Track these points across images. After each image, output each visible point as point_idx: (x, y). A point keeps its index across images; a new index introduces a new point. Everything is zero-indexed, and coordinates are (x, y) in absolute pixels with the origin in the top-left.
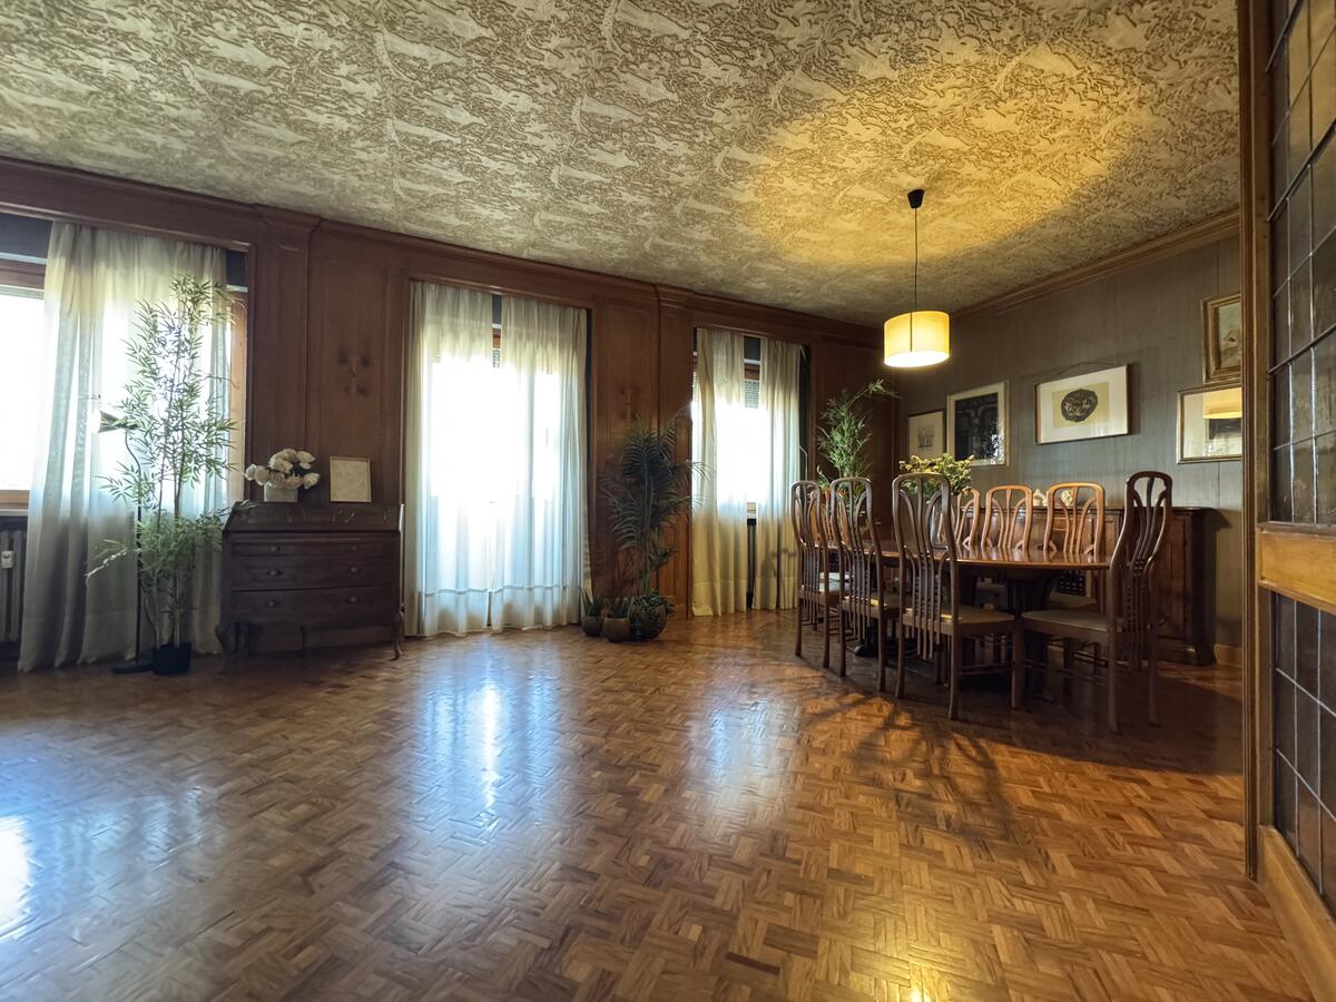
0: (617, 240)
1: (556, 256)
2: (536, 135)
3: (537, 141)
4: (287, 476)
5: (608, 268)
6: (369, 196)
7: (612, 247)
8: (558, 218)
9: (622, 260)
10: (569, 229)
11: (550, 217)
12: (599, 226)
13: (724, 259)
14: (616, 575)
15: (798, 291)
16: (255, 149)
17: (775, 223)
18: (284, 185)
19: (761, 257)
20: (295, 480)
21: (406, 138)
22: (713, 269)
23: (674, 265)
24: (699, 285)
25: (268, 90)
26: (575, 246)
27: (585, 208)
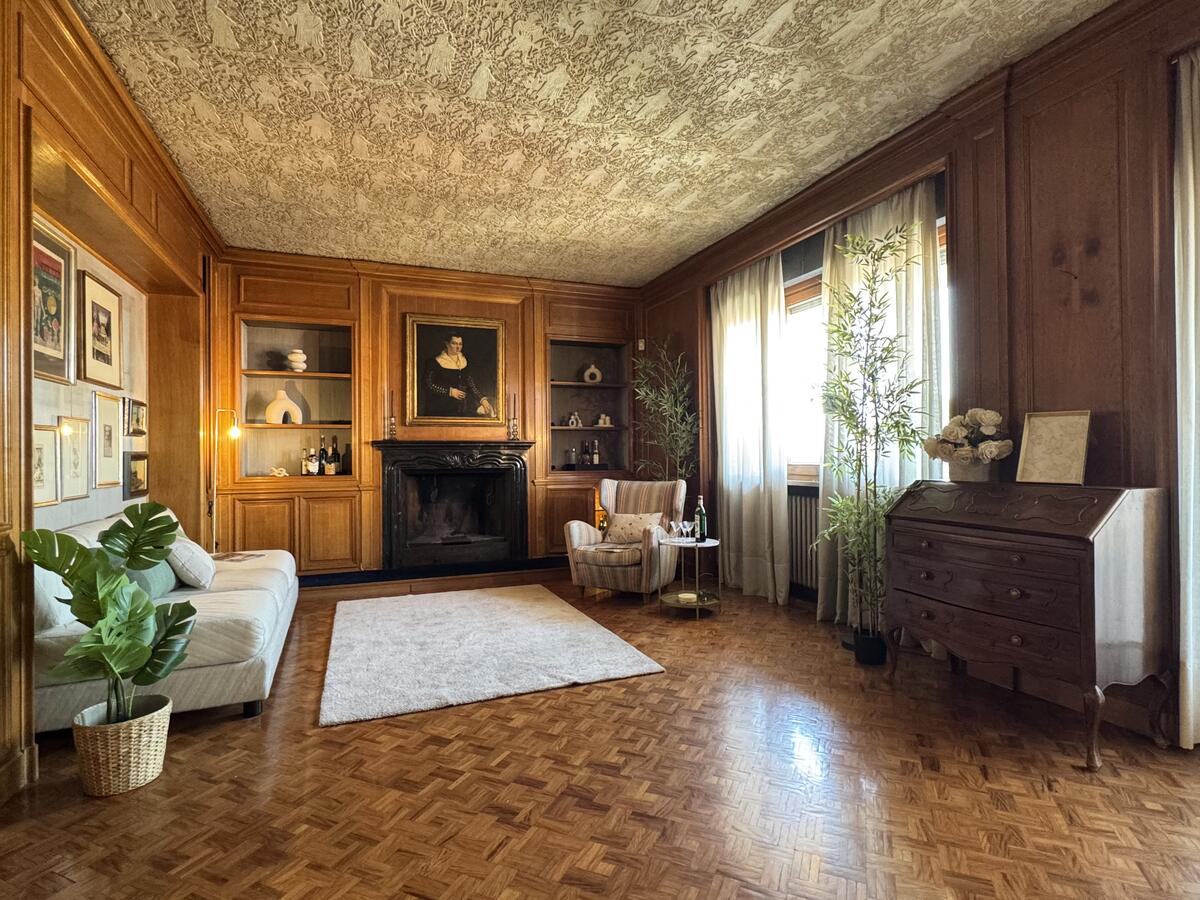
20: (970, 451)
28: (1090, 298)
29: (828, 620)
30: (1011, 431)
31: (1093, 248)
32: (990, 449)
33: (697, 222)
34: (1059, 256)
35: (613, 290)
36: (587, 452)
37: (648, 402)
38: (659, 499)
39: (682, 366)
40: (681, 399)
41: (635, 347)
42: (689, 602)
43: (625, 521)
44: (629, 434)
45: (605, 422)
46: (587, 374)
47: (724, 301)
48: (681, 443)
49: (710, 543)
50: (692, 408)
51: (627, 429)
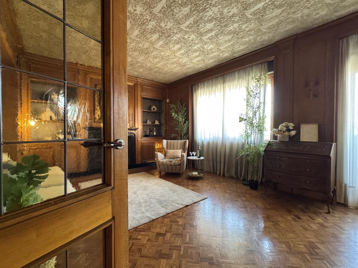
4: (284, 132)
16: (270, 24)
18: (282, 31)
20: (287, 133)
28: (315, 96)
30: (297, 128)
31: (317, 83)
32: (293, 133)
33: (196, 66)
34: (307, 85)
35: (160, 84)
36: (151, 131)
37: (175, 117)
38: (180, 145)
39: (184, 108)
40: (184, 117)
41: (166, 101)
42: (196, 175)
43: (171, 152)
44: (164, 126)
45: (157, 123)
46: (152, 108)
47: (198, 89)
48: (184, 129)
49: (202, 158)
50: (187, 119)
51: (163, 125)
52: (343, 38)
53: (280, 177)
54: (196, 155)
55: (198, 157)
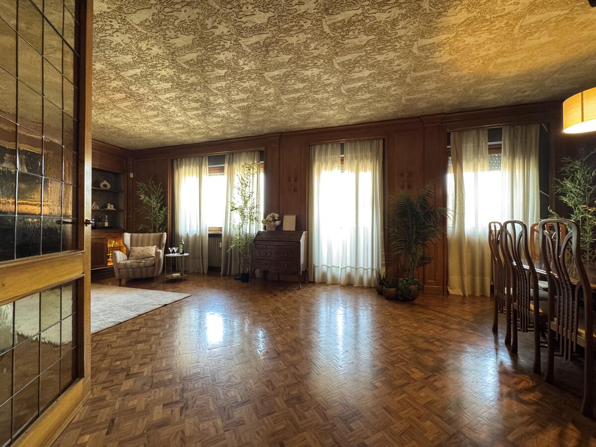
0: (386, 104)
1: (363, 119)
2: (327, 80)
3: (328, 82)
4: (271, 222)
5: (390, 117)
6: (290, 121)
7: (386, 108)
8: (355, 105)
9: (395, 112)
10: (362, 107)
11: (351, 106)
12: (374, 102)
13: (453, 92)
14: (399, 267)
15: (525, 92)
16: (256, 120)
17: (475, 63)
18: (268, 127)
19: (479, 83)
20: (272, 223)
21: (288, 99)
22: (450, 99)
23: (424, 105)
24: (447, 110)
25: (250, 103)
26: (368, 113)
27: (363, 97)
28: (295, 190)
29: (224, 275)
30: (281, 219)
31: (296, 180)
32: (278, 223)
34: (289, 180)
35: (119, 149)
36: (99, 221)
37: (145, 201)
38: (154, 240)
39: (160, 188)
40: (159, 201)
41: (128, 176)
42: (177, 276)
43: (138, 250)
44: (124, 213)
45: (110, 207)
46: (102, 185)
48: (160, 219)
49: (186, 254)
50: (164, 204)
51: (123, 211)
52: (312, 145)
53: (266, 264)
54: (178, 252)
55: (181, 254)
